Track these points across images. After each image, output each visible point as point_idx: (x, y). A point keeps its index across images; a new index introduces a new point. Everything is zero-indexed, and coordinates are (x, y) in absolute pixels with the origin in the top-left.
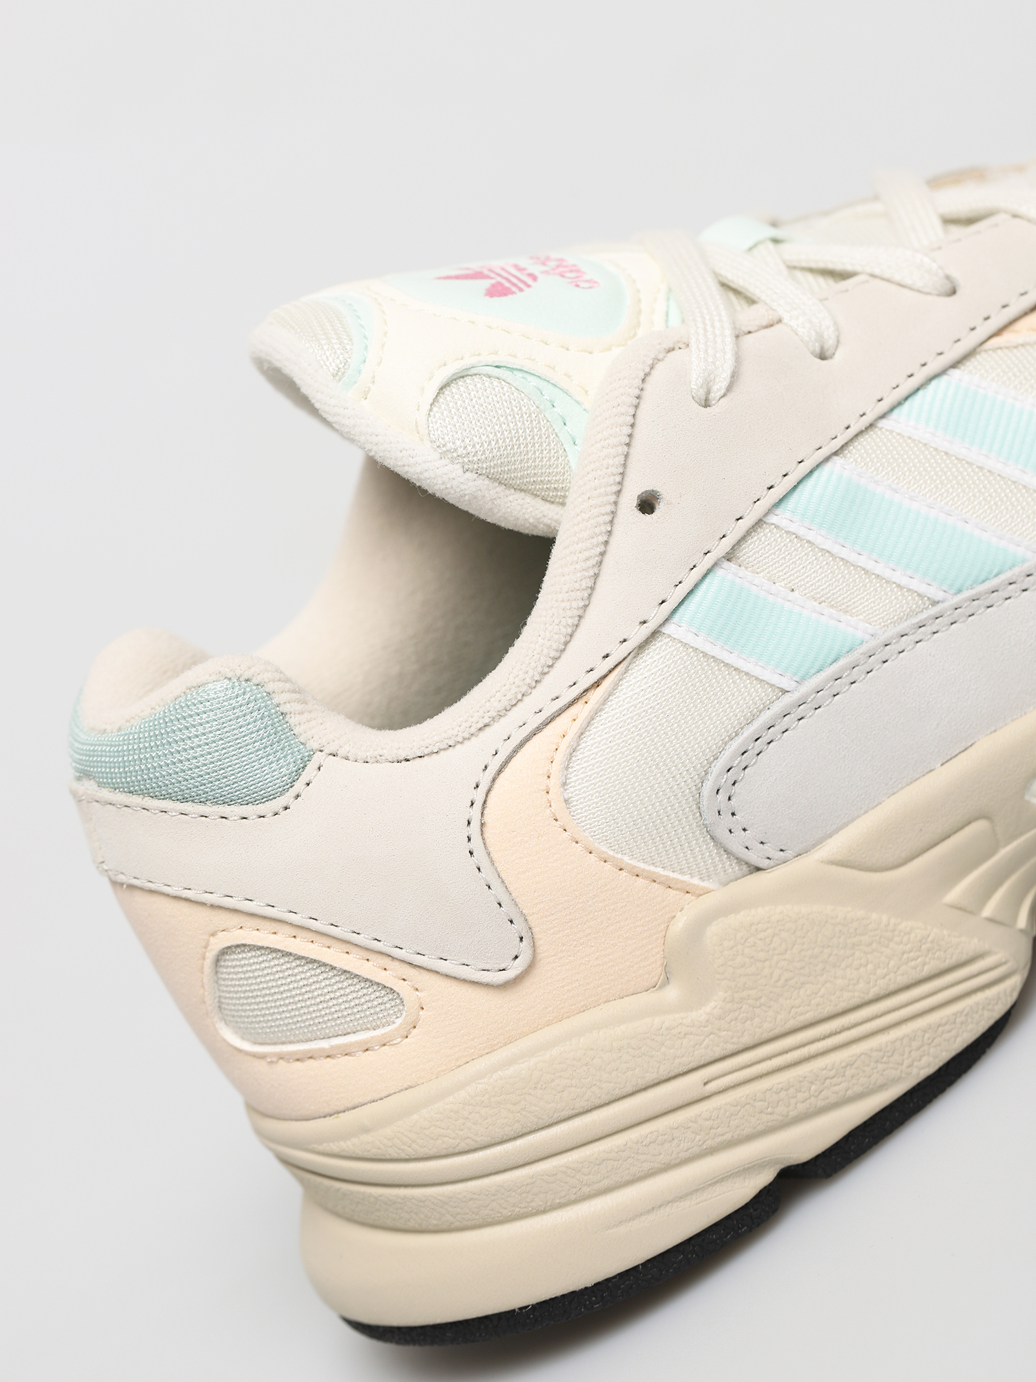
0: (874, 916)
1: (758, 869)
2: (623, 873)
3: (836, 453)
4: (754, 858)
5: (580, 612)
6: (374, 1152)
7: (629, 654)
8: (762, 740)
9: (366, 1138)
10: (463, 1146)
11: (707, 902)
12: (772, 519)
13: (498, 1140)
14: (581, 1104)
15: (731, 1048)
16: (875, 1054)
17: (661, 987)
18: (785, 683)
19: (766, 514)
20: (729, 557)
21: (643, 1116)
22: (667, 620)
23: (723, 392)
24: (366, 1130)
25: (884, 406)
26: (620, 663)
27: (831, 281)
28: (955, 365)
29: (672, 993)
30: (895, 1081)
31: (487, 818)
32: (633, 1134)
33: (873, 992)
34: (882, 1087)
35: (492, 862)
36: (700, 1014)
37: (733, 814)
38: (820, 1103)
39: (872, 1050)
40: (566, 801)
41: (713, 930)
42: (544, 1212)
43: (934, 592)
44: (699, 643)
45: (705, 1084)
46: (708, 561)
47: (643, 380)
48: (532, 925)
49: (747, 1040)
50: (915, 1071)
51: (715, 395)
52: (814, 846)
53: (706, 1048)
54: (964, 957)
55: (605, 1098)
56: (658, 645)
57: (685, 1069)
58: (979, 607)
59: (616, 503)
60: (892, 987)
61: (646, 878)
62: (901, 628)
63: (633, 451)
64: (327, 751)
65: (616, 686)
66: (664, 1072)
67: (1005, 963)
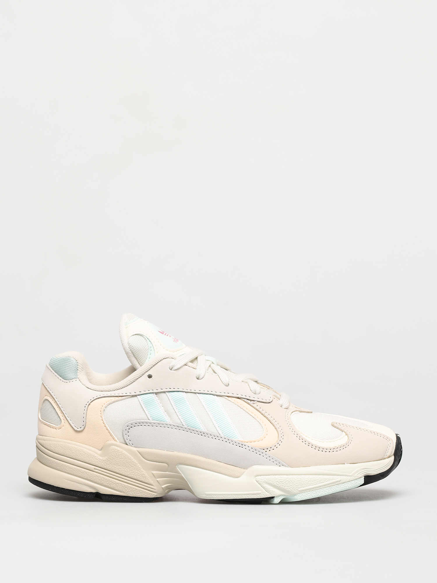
0: (139, 465)
1: (127, 444)
2: (105, 427)
3: (186, 392)
4: (127, 441)
5: (128, 385)
6: (42, 444)
7: (130, 396)
8: (140, 424)
9: (43, 441)
10: (54, 451)
11: (115, 442)
12: (167, 393)
13: (59, 453)
14: (74, 457)
15: (102, 466)
16: (123, 485)
17: (99, 450)
18: (150, 418)
19: (167, 392)
20: (156, 393)
21: (81, 466)
22: (139, 395)
23: (174, 369)
24: (44, 440)
25: (199, 392)
26: (128, 396)
27: (213, 372)
28: (217, 396)
29: (99, 452)
30: (124, 492)
31: (91, 404)
32: (78, 468)
33: (130, 476)
34: (121, 492)
35: (87, 410)
36: (101, 458)
37: (128, 432)
38: (109, 486)
39: (123, 484)
40: (104, 410)
41: (113, 447)
42: (58, 470)
43: (184, 423)
44: (141, 402)
45: (94, 469)
46: (152, 391)
47: (164, 359)
48: (86, 425)
49: (105, 467)
50: (128, 493)
51: (173, 369)
52: (138, 447)
53: (98, 463)
54: (148, 483)
55: (78, 459)
56: (135, 398)
57: (93, 464)
58: (189, 431)
59: (145, 373)
60: (133, 477)
61: (108, 431)
62: (174, 424)
63: (153, 367)
64: (79, 379)
65: (124, 399)
66: (89, 462)
67: (155, 490)
